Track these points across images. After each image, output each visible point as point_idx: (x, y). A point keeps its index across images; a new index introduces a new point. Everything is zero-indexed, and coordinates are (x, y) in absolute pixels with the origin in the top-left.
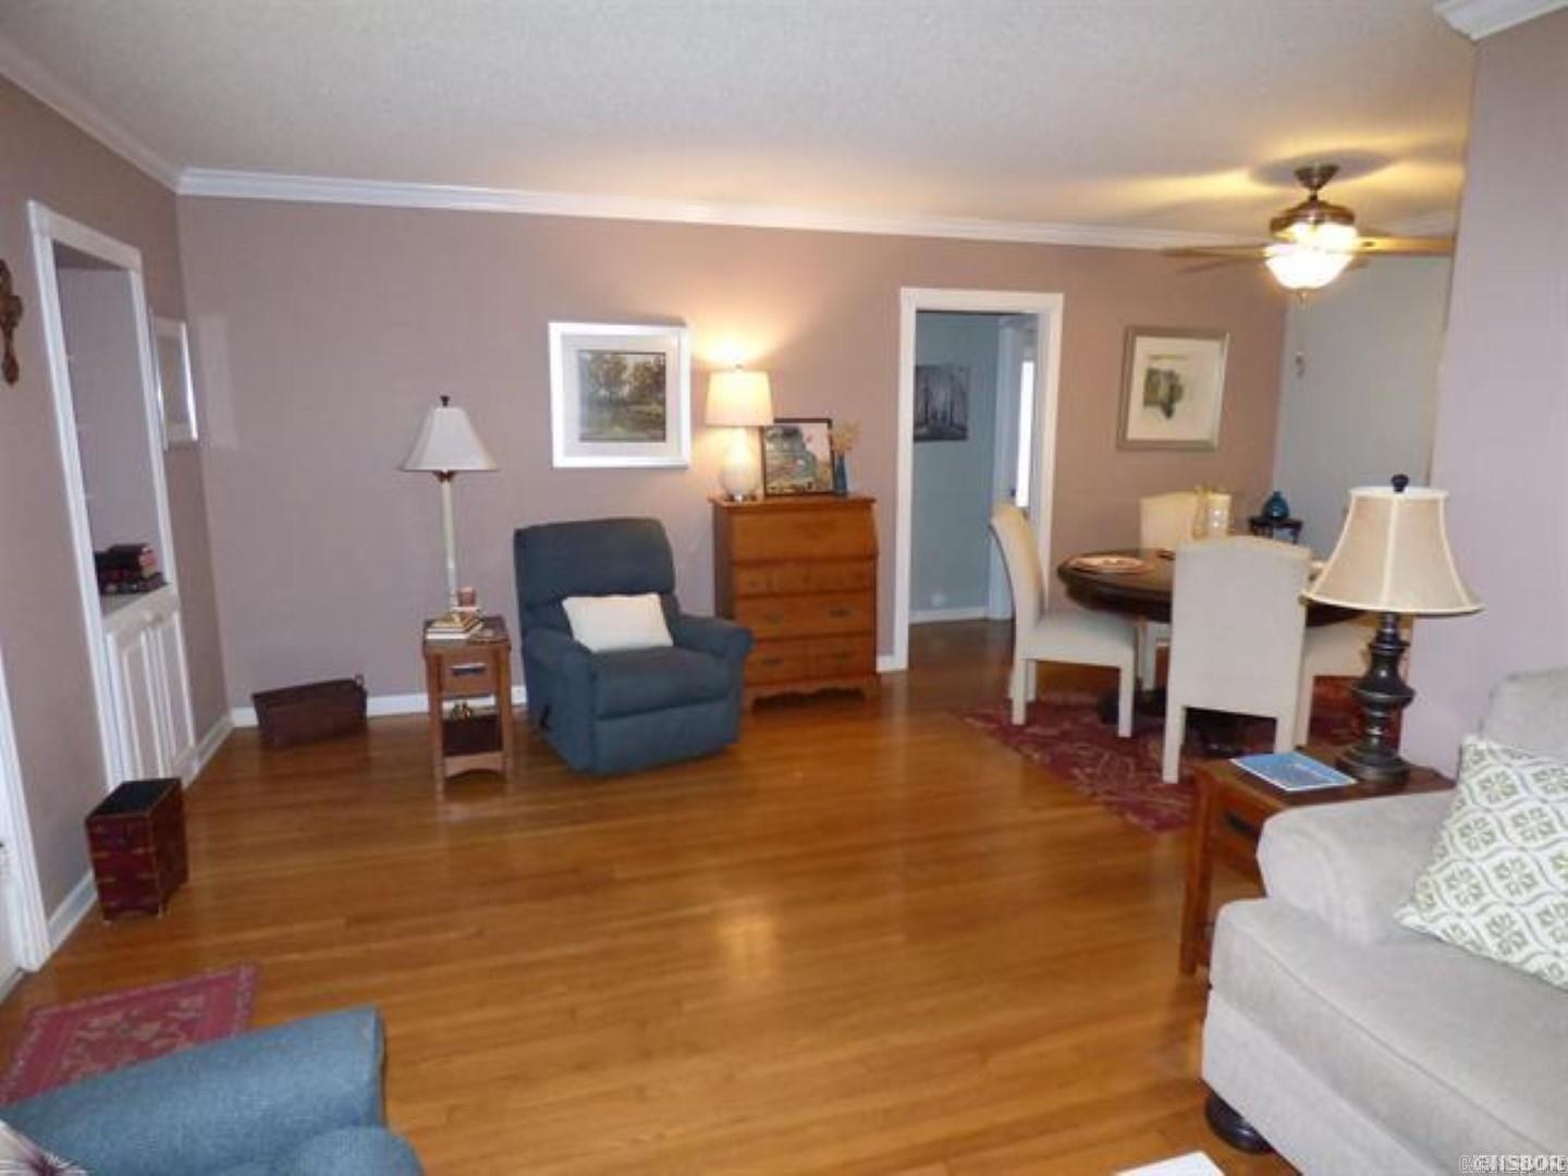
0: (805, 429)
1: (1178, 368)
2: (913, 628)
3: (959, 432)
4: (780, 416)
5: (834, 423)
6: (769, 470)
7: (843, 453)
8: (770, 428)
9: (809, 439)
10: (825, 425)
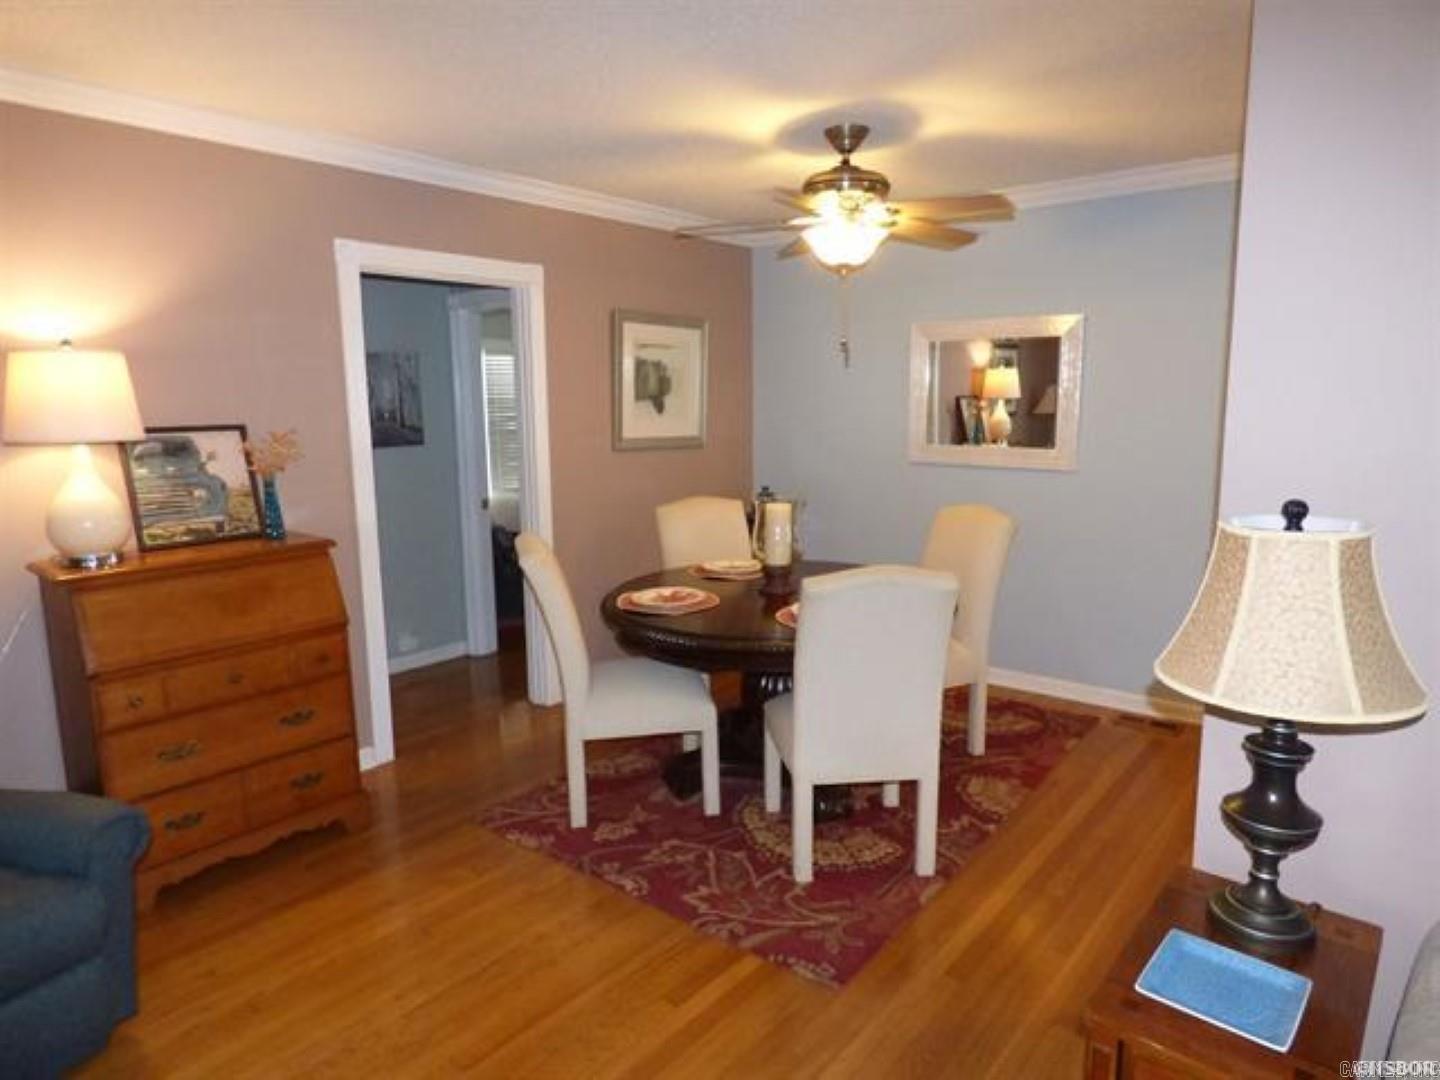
0: (203, 442)
1: (663, 357)
2: (394, 679)
3: (412, 436)
4: (151, 425)
5: (250, 431)
6: (142, 510)
7: (272, 475)
8: (135, 443)
9: (211, 457)
10: (236, 434)
